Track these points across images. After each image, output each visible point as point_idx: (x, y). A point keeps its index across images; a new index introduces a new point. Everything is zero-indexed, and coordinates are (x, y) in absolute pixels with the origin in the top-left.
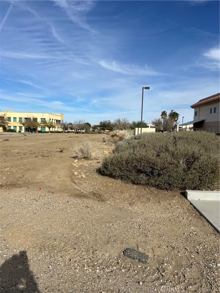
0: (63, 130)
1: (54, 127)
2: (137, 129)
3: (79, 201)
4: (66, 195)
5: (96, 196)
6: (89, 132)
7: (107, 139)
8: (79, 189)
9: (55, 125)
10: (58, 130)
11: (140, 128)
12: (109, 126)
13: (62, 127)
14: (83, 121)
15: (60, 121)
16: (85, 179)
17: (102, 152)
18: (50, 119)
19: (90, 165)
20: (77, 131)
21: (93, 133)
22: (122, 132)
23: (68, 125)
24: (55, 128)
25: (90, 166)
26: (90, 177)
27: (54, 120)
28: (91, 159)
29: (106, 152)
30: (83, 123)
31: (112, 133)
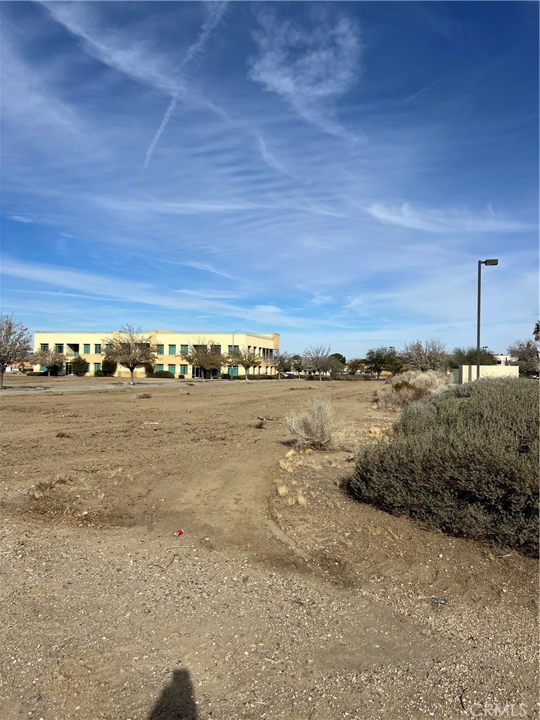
0: (277, 372)
1: (256, 365)
2: (465, 368)
3: (278, 579)
4: (245, 556)
5: (329, 568)
6: (341, 378)
7: (383, 393)
8: (285, 539)
9: (260, 360)
10: (267, 373)
11: (476, 366)
12: (391, 361)
13: (277, 365)
14: (326, 351)
15: (271, 350)
16: (304, 510)
17: (366, 431)
18: (249, 347)
19: (327, 466)
20: (313, 374)
21: (351, 380)
22: (423, 376)
23: (290, 360)
24: (260, 367)
25: (327, 471)
26: (319, 504)
27: (257, 350)
28: (333, 451)
29: (377, 430)
30: (325, 354)
31: (398, 379)
